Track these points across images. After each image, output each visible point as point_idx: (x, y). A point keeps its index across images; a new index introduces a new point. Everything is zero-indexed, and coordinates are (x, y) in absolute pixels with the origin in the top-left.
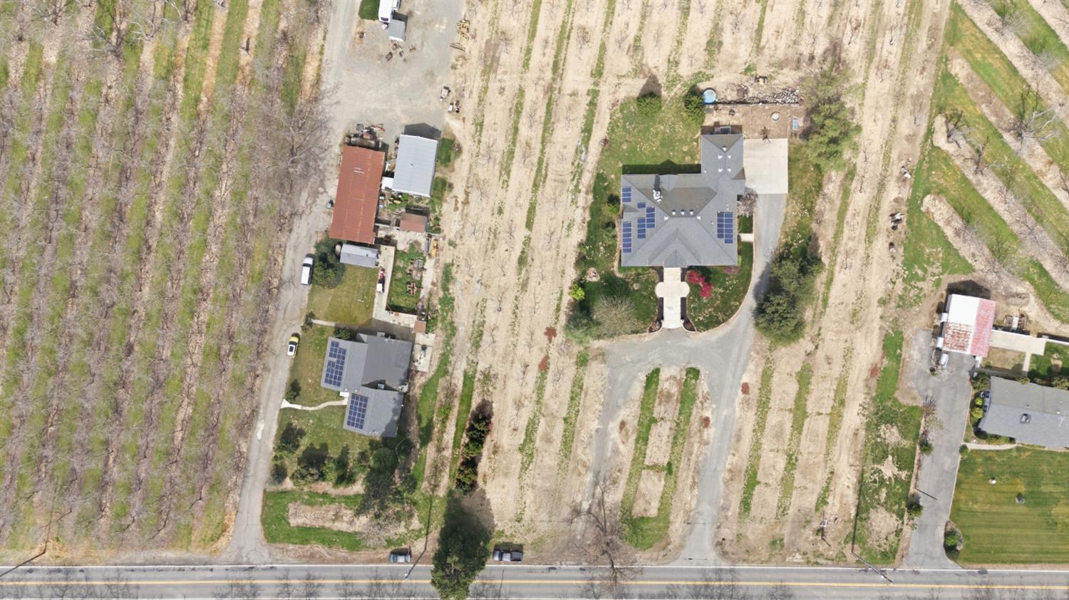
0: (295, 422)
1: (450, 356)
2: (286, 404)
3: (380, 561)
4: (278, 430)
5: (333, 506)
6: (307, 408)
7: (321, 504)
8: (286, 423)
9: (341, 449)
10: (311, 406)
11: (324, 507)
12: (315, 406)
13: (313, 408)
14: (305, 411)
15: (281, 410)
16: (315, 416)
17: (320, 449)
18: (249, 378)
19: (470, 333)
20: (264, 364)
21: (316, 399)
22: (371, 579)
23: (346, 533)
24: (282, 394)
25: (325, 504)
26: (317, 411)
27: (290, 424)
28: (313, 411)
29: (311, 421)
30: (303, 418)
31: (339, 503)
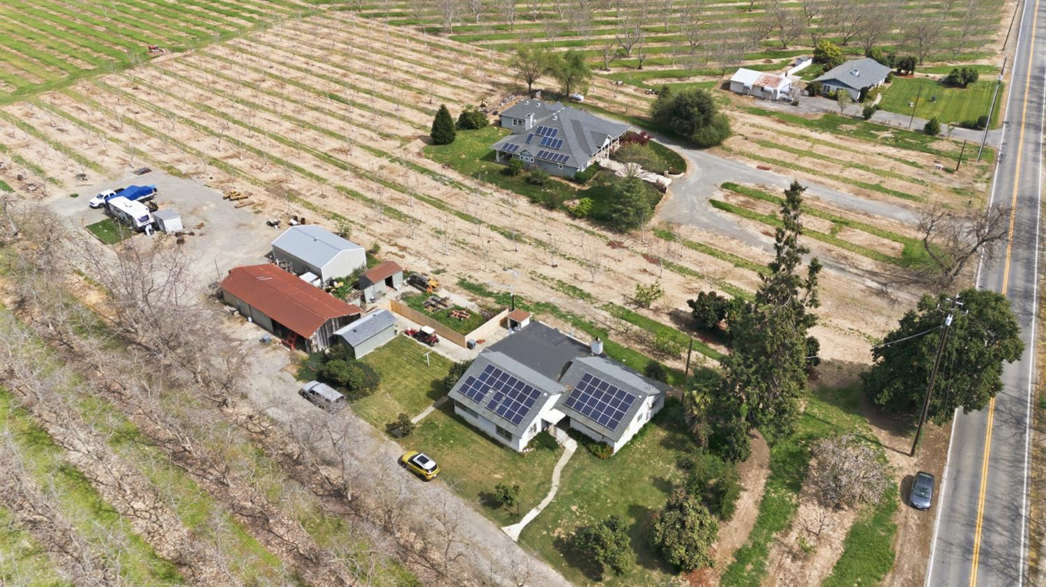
0: (559, 532)
1: (583, 320)
2: (515, 530)
3: (926, 527)
4: (557, 566)
5: (773, 553)
6: (545, 503)
7: (760, 569)
8: (550, 548)
9: (654, 489)
10: (546, 496)
11: (771, 570)
12: (549, 490)
13: (551, 496)
14: (547, 507)
15: (519, 543)
16: (568, 498)
17: (638, 520)
18: (416, 567)
19: (564, 295)
20: (411, 529)
21: (536, 483)
22: (969, 560)
23: (843, 556)
24: (491, 527)
25: (762, 564)
26: (560, 489)
27: (558, 543)
28: (556, 496)
29: (574, 508)
30: (559, 515)
31: (768, 539)
